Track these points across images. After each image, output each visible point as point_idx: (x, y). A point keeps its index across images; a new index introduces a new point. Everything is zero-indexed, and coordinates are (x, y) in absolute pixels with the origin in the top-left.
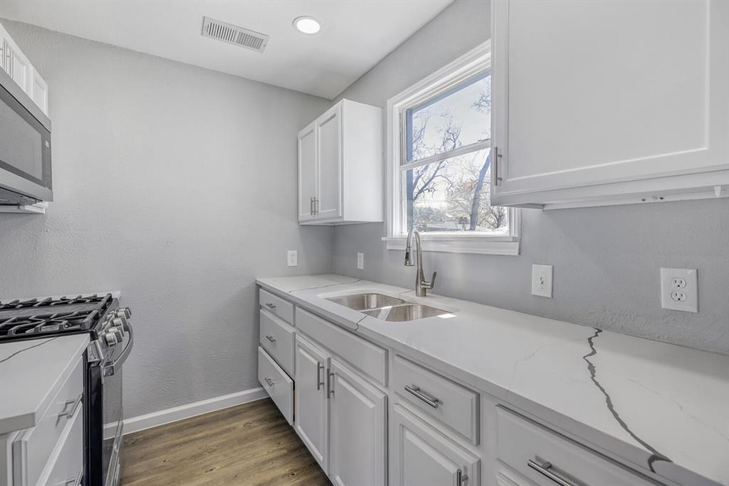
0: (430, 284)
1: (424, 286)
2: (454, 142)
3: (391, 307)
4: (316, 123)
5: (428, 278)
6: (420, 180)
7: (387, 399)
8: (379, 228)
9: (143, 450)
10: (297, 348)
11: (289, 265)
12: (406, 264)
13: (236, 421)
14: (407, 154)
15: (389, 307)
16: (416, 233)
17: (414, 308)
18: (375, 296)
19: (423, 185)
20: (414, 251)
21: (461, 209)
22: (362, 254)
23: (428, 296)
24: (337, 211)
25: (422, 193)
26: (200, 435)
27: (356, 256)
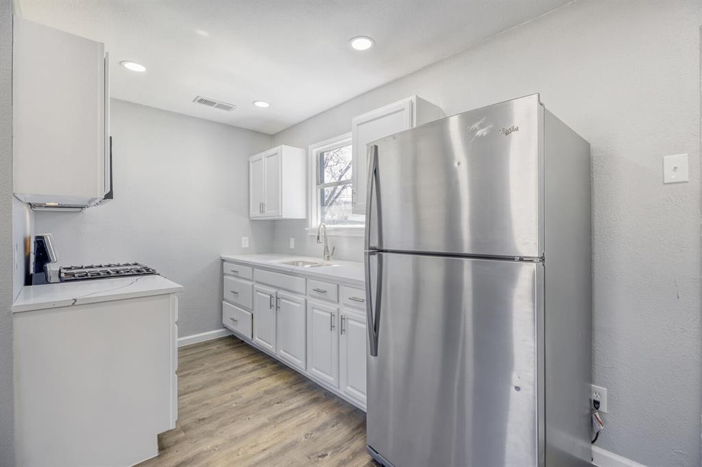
0: (331, 253)
1: (328, 255)
5: (330, 249)
7: (306, 300)
8: (304, 222)
10: (255, 292)
11: (243, 247)
12: (317, 242)
14: (320, 180)
16: (324, 226)
20: (322, 235)
22: (293, 239)
23: (330, 260)
24: (278, 212)
27: (289, 241)
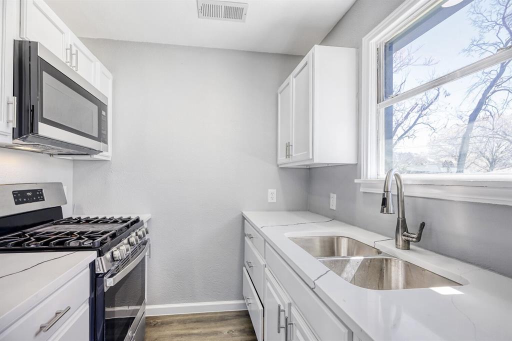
0: (415, 236)
1: (406, 238)
2: (438, 91)
3: (362, 258)
4: (291, 76)
5: (413, 229)
6: (400, 128)
8: (354, 169)
9: (158, 333)
10: (265, 278)
11: (269, 202)
12: (382, 211)
13: (223, 326)
14: (385, 89)
15: (360, 258)
17: (393, 263)
18: (346, 240)
19: (403, 132)
20: (392, 195)
21: (445, 153)
22: (335, 195)
23: (413, 250)
24: (308, 154)
25: (402, 140)
26: (196, 331)
27: (329, 197)
